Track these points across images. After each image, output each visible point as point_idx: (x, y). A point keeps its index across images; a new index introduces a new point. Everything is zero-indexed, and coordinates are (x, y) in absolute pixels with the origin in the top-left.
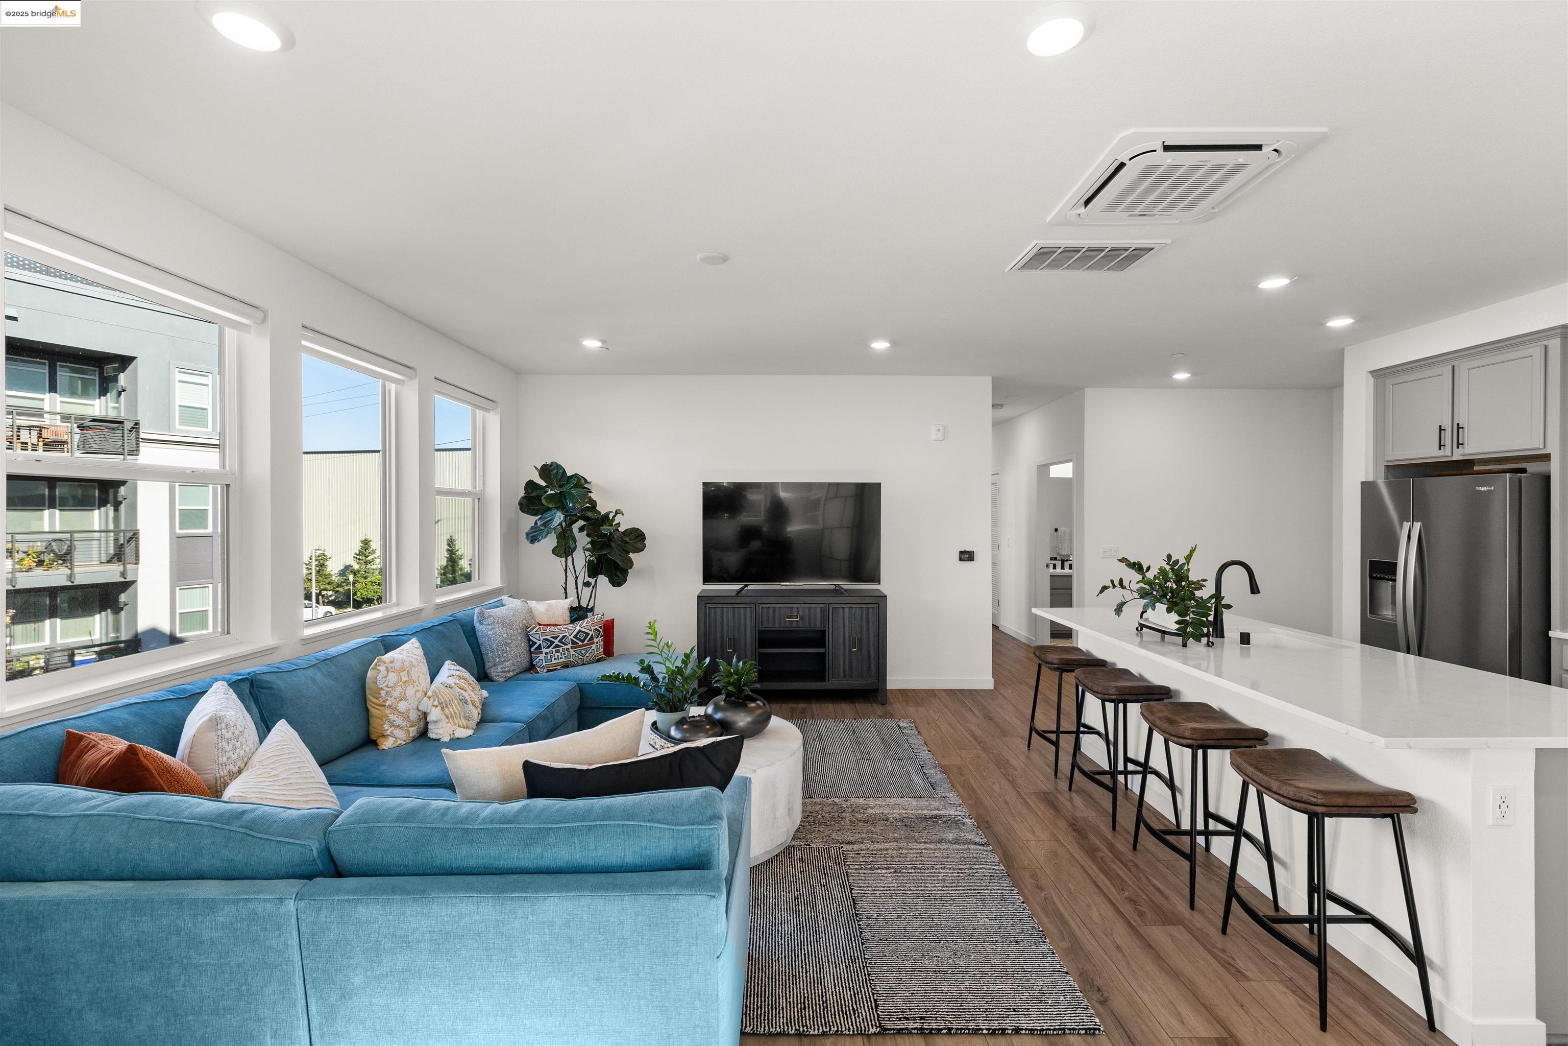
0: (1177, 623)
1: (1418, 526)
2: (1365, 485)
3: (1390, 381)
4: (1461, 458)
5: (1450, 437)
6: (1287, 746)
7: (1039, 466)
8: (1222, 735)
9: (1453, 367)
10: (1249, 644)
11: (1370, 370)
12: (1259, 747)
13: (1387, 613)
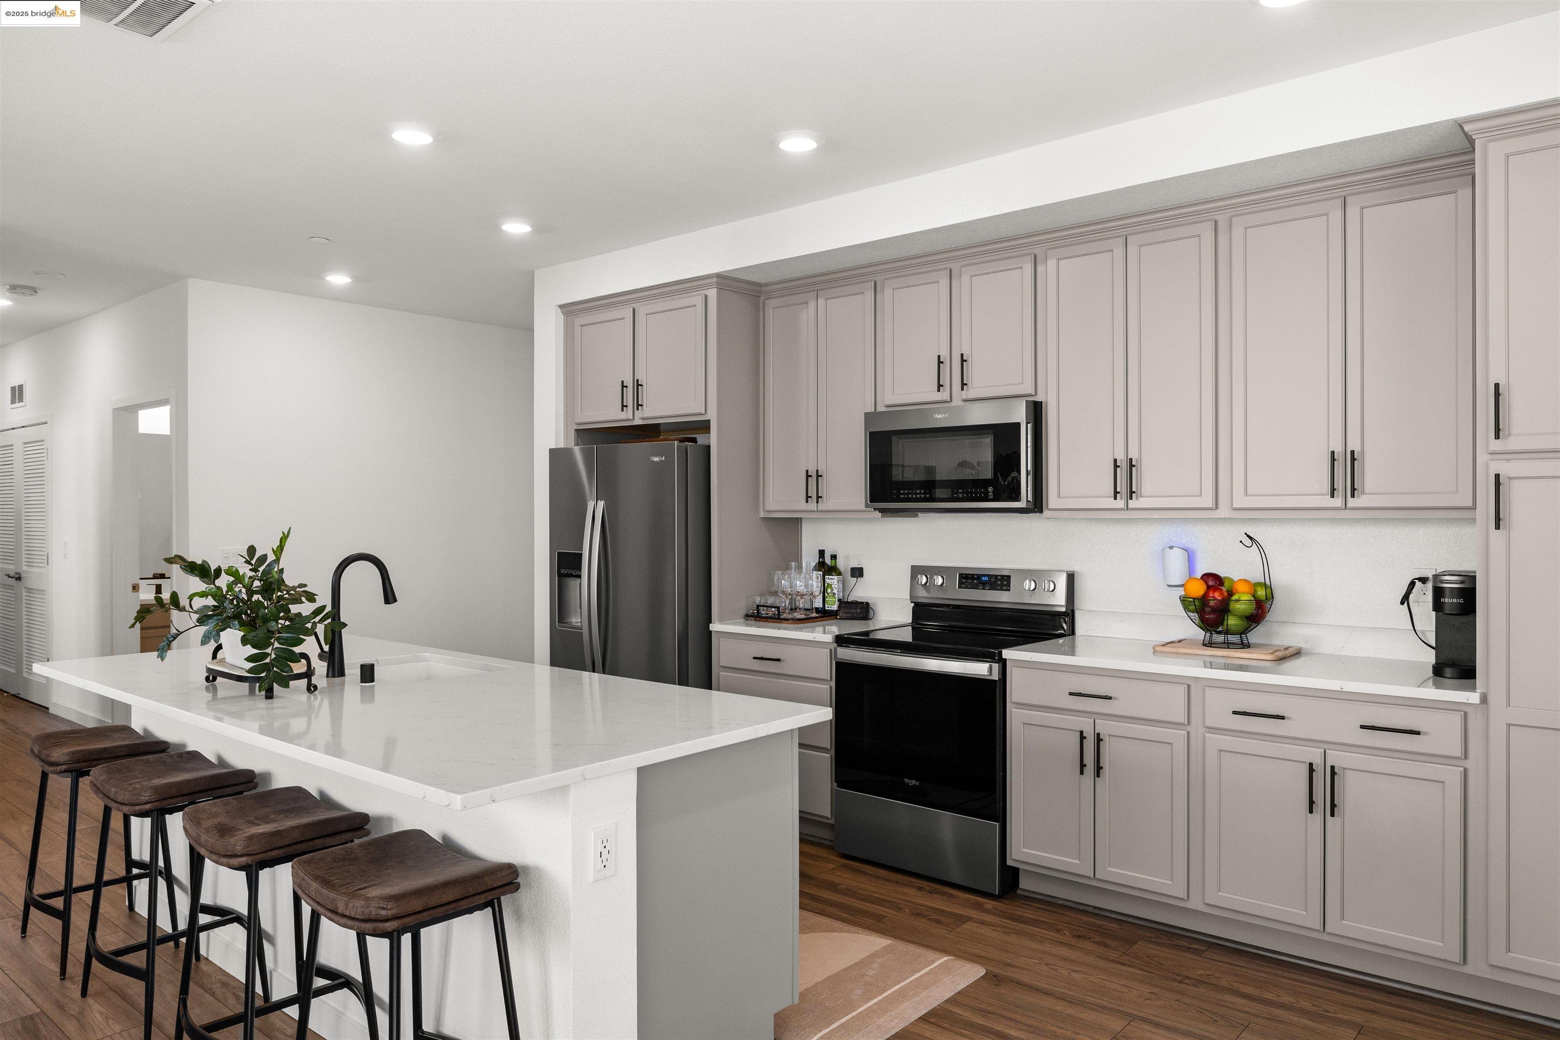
0: (249, 659)
1: (601, 504)
2: (553, 453)
3: (580, 320)
4: (640, 422)
5: (629, 396)
6: (396, 829)
7: (115, 410)
8: (297, 836)
9: (634, 310)
10: (372, 680)
11: (561, 303)
12: (357, 841)
13: (575, 620)
